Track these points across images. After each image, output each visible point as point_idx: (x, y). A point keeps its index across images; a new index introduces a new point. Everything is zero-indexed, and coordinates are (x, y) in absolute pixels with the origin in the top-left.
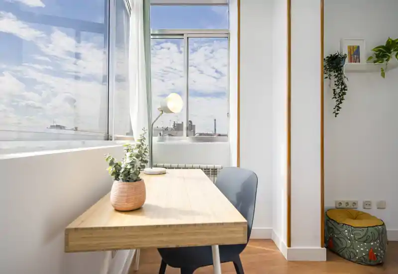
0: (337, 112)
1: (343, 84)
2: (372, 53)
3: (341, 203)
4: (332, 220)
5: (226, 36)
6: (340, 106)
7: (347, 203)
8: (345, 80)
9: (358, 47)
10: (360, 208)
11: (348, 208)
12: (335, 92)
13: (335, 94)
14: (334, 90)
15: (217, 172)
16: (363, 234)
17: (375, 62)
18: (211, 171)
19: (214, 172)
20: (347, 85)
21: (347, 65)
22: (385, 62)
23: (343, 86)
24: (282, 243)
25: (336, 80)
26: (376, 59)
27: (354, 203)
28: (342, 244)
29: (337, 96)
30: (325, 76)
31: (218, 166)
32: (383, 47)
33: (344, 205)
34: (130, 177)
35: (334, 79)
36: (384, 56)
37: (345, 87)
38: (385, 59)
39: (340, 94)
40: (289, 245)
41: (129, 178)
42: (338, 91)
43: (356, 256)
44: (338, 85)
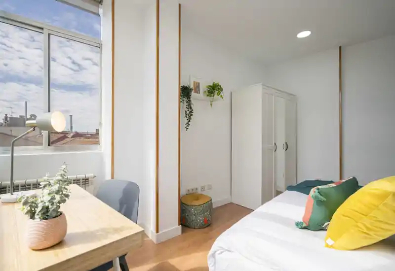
0: (187, 127)
1: (191, 108)
2: (206, 89)
3: (189, 191)
4: (185, 204)
5: (98, 45)
6: (190, 123)
7: (193, 190)
8: (192, 106)
9: (199, 83)
10: (199, 192)
11: (193, 193)
12: (186, 113)
13: (186, 115)
14: (186, 111)
15: (88, 181)
16: (201, 209)
17: (208, 96)
18: (81, 181)
19: (85, 182)
20: (193, 110)
21: (193, 94)
22: (212, 97)
23: (191, 110)
24: (152, 232)
25: (187, 104)
26: (208, 94)
27: (197, 189)
28: (190, 219)
29: (188, 116)
30: (181, 100)
31: (89, 175)
32: (211, 86)
33: (191, 192)
34: (49, 214)
35: (186, 104)
36: (212, 93)
37: (192, 110)
38: (212, 95)
39: (190, 115)
40: (157, 231)
41: (48, 216)
42: (188, 112)
43: (197, 224)
44: (188, 108)
